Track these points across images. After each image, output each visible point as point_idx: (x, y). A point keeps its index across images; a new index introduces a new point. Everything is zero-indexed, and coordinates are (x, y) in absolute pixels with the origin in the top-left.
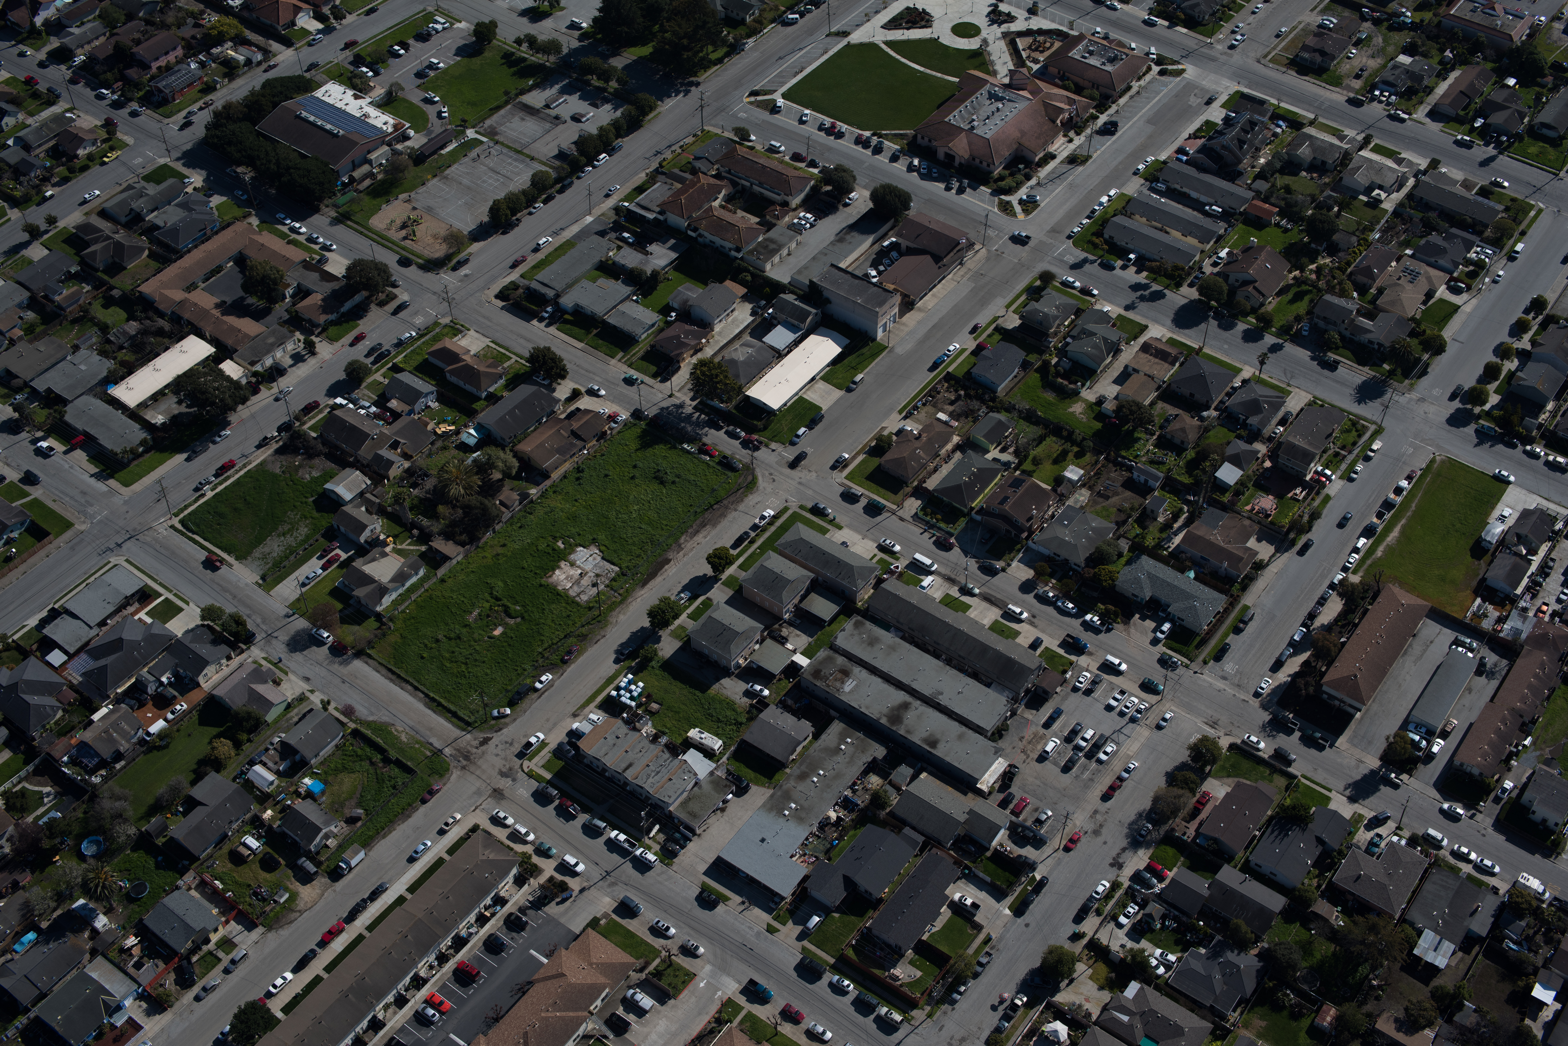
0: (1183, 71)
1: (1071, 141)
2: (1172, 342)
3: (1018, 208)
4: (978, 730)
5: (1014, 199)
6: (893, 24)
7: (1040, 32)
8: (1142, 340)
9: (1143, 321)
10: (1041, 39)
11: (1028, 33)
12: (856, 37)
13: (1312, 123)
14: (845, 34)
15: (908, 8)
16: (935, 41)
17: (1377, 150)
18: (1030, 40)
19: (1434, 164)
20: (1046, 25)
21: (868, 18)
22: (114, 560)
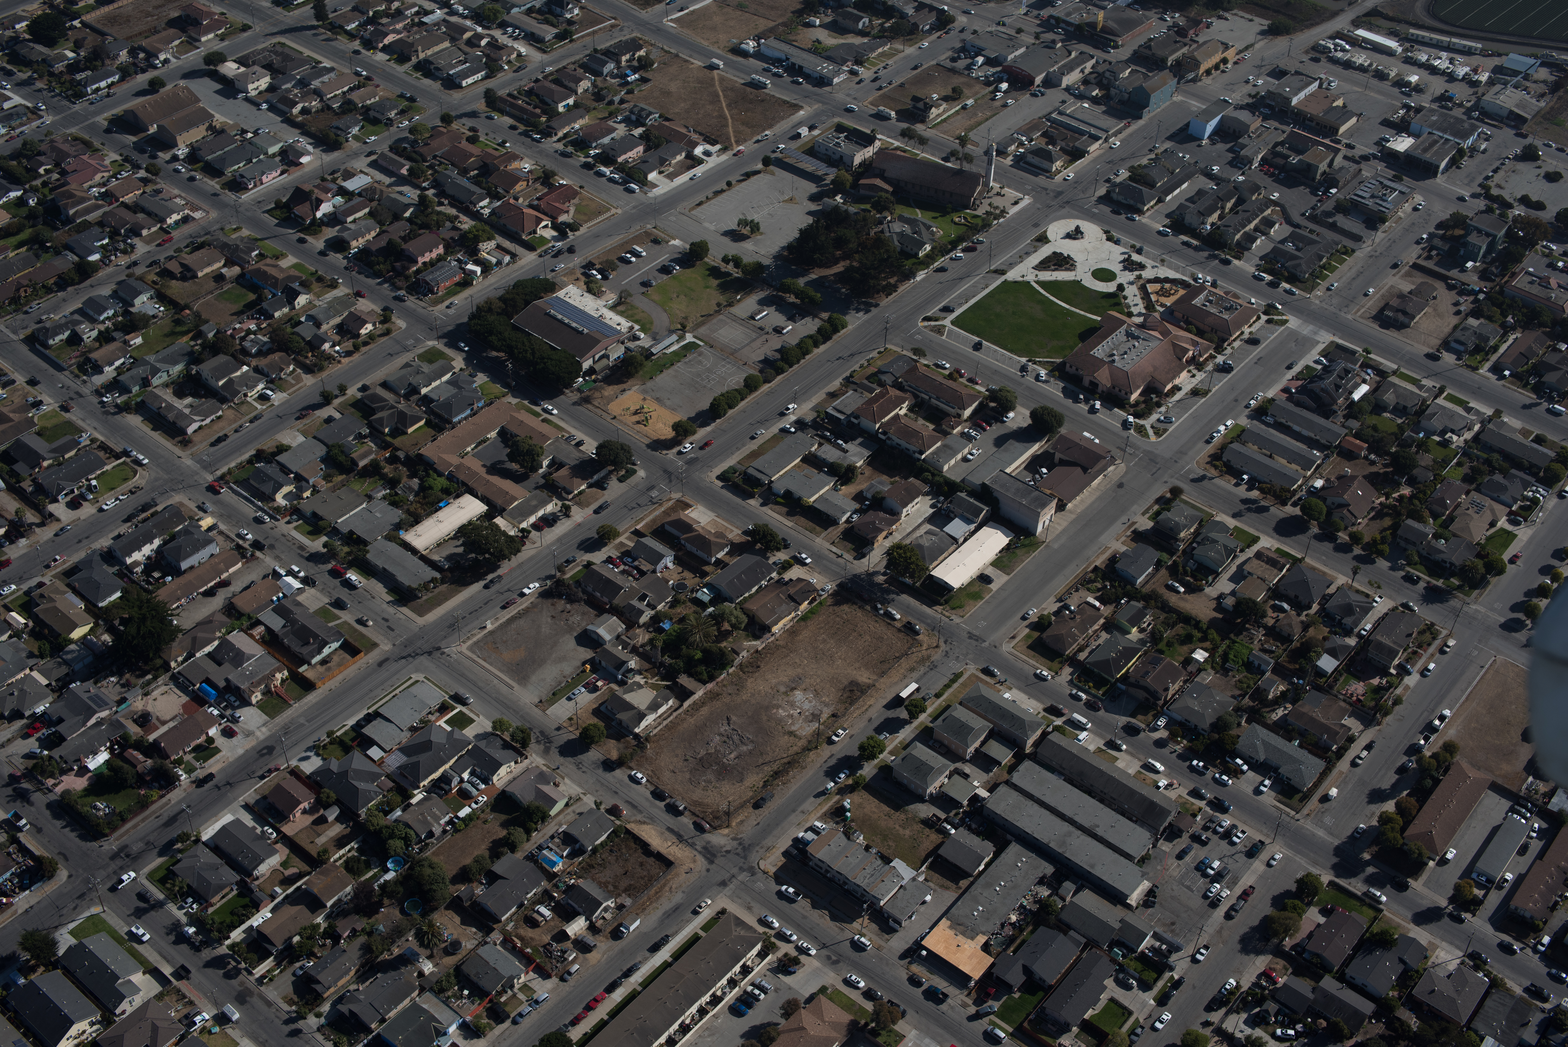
0: (1286, 321)
1: (1193, 376)
2: (1278, 550)
3: (1150, 432)
4: (1128, 857)
5: (1147, 423)
6: (1043, 265)
7: (1167, 280)
8: (1255, 548)
9: (1256, 533)
10: (1167, 286)
11: (1157, 280)
12: (1012, 275)
13: (1394, 373)
14: (1003, 272)
15: (1054, 253)
16: (1077, 284)
17: (1451, 398)
18: (1157, 286)
19: (1498, 413)
20: (1172, 274)
21: (1021, 258)
22: (415, 677)
